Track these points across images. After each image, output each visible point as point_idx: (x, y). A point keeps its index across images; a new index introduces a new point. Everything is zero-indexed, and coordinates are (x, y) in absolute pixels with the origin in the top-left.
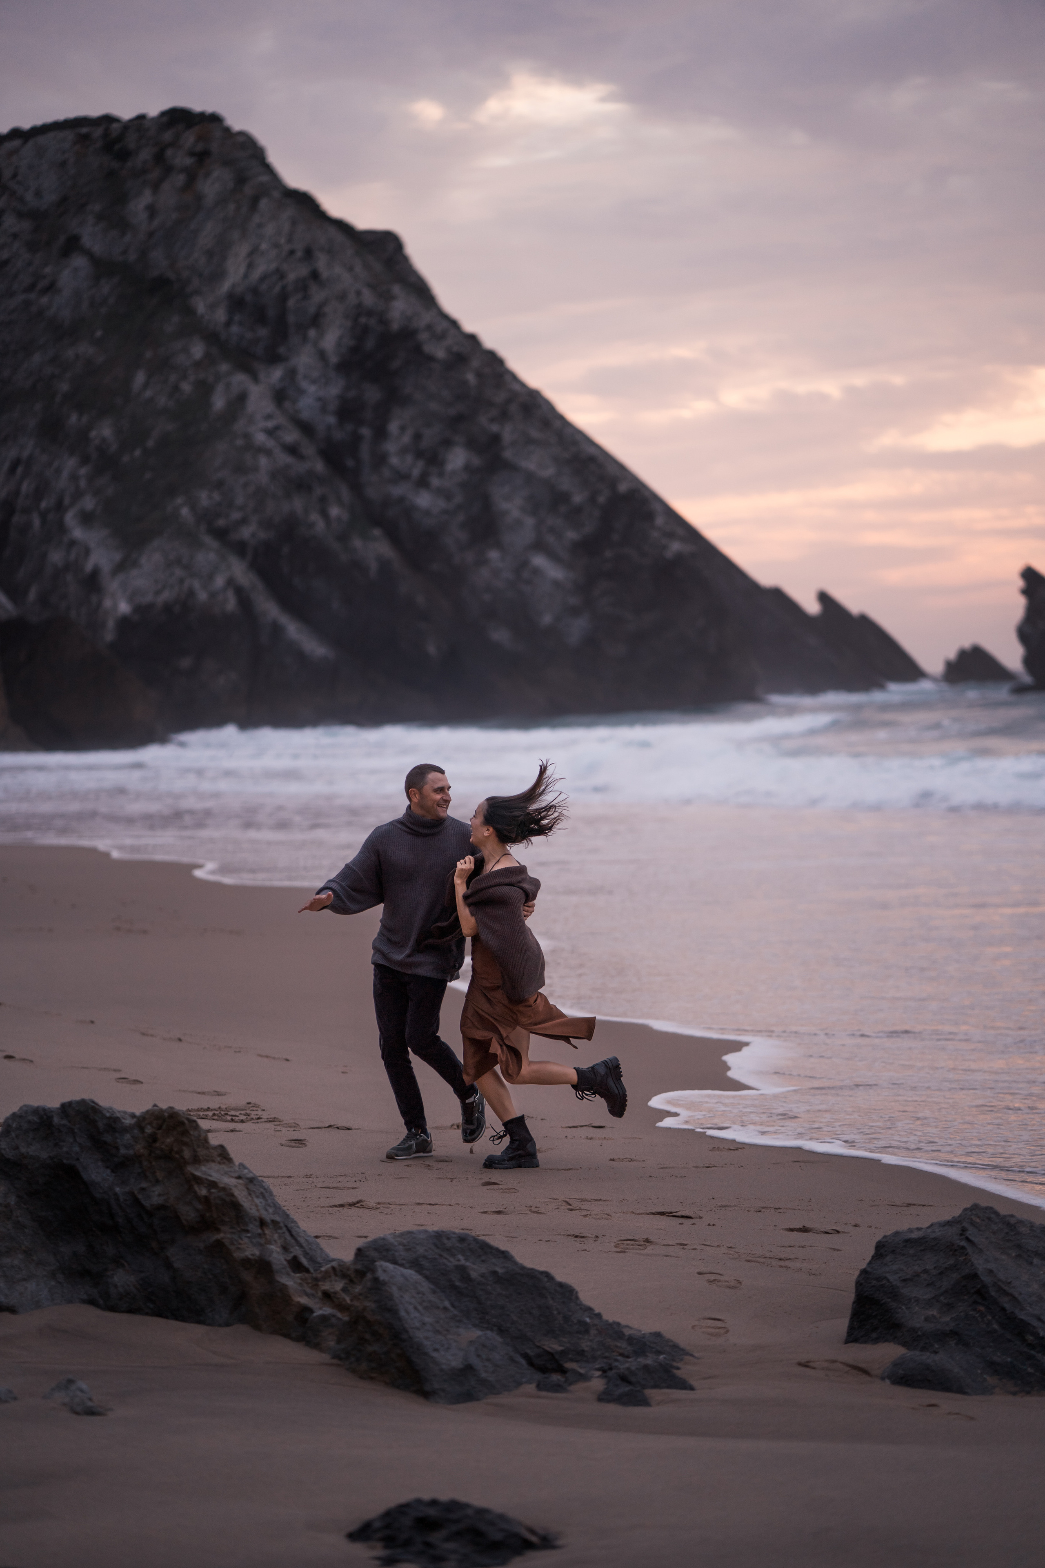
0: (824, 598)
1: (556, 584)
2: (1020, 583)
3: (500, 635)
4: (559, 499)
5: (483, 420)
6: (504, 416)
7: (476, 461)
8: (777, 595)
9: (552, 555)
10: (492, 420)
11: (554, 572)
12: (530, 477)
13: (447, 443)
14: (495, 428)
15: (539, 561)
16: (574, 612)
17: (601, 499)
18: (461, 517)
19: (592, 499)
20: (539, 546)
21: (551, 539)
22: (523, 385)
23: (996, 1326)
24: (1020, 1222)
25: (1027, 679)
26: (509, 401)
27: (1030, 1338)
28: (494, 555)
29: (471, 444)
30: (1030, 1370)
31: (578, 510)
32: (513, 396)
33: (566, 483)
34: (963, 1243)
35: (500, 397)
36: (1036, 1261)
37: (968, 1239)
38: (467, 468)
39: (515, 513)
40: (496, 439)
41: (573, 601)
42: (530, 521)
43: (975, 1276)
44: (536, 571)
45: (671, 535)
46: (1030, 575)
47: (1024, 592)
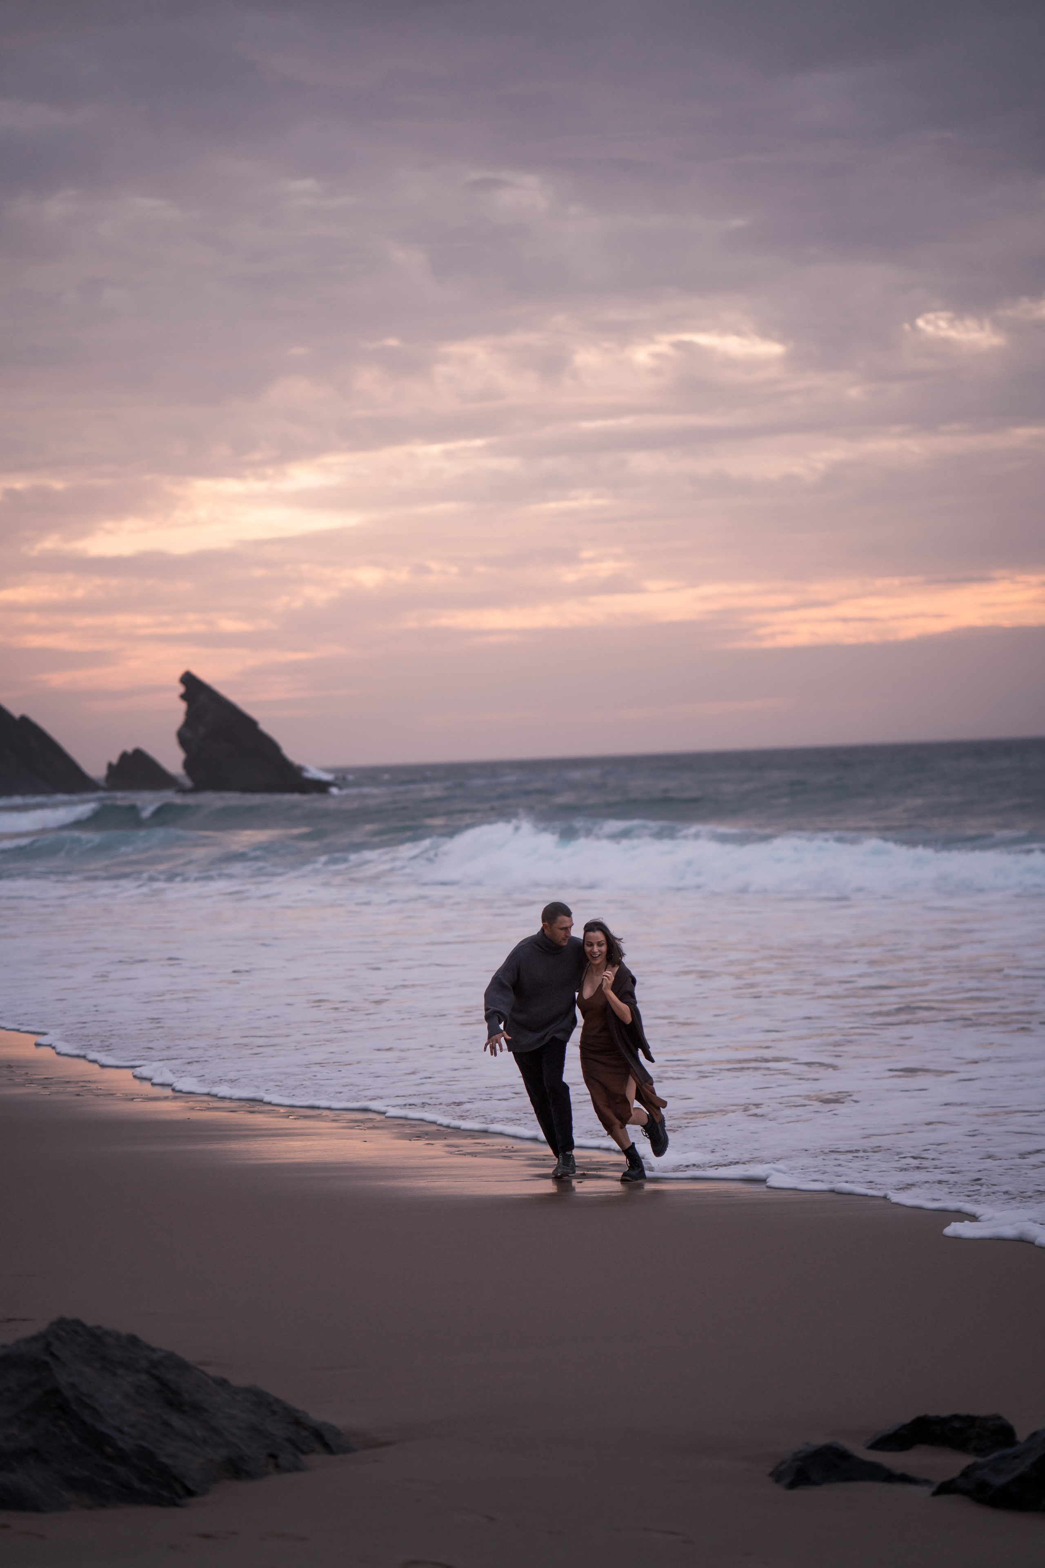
2: (181, 689)
23: (75, 1441)
24: (108, 1333)
25: (188, 782)
27: (109, 1450)
30: (107, 1483)
34: (48, 1358)
36: (120, 1371)
37: (53, 1355)
43: (56, 1391)
46: (189, 681)
47: (184, 697)
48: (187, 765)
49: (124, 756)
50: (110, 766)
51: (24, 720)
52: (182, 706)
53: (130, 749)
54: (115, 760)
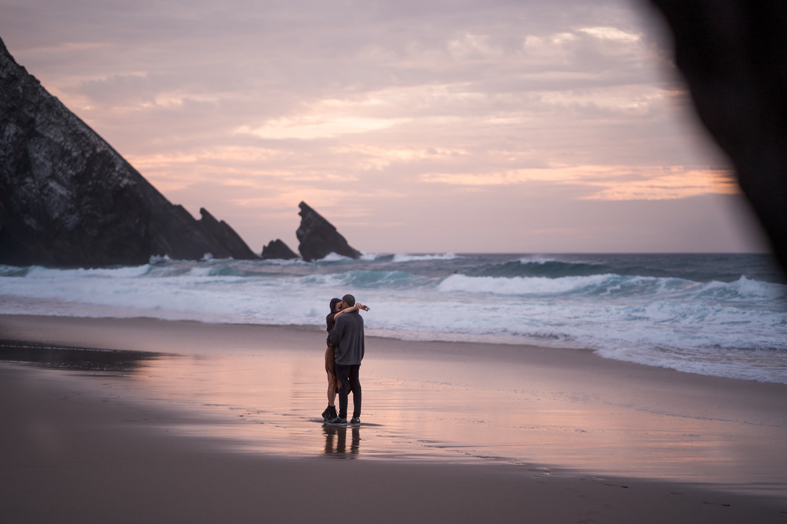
0: (203, 211)
1: (61, 196)
2: (299, 210)
3: (31, 222)
4: (65, 153)
5: (26, 111)
6: (37, 109)
7: (21, 131)
8: (180, 209)
9: (60, 182)
10: (31, 111)
11: (61, 191)
12: (50, 141)
13: (6, 121)
14: (32, 115)
15: (53, 184)
16: (71, 212)
17: (87, 155)
18: (12, 160)
19: (83, 154)
20: (53, 177)
21: (60, 174)
22: (49, 94)
25: (301, 257)
26: (40, 102)
28: (29, 180)
29: (18, 122)
31: (76, 160)
32: (42, 100)
33: (69, 146)
35: (35, 100)
38: (16, 134)
39: (41, 159)
40: (33, 121)
41: (70, 206)
42: (49, 164)
44: (51, 190)
45: (124, 176)
46: (303, 206)
47: (300, 214)
48: (301, 248)
49: (272, 243)
50: (264, 248)
51: (223, 223)
52: (300, 218)
53: (274, 239)
54: (267, 244)
